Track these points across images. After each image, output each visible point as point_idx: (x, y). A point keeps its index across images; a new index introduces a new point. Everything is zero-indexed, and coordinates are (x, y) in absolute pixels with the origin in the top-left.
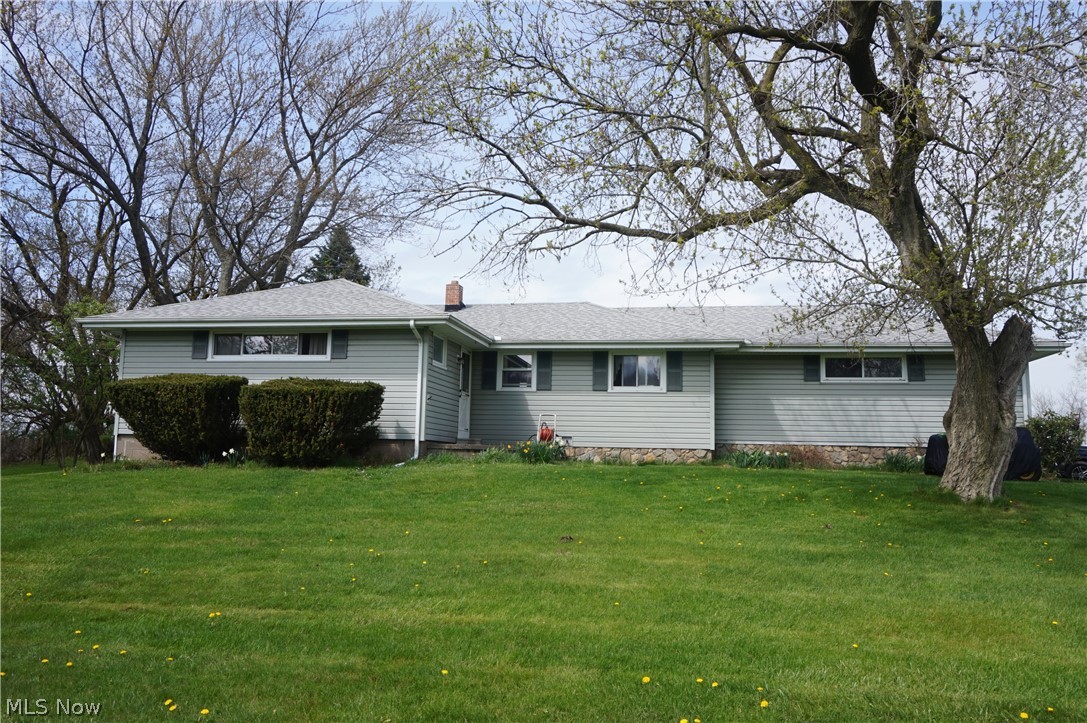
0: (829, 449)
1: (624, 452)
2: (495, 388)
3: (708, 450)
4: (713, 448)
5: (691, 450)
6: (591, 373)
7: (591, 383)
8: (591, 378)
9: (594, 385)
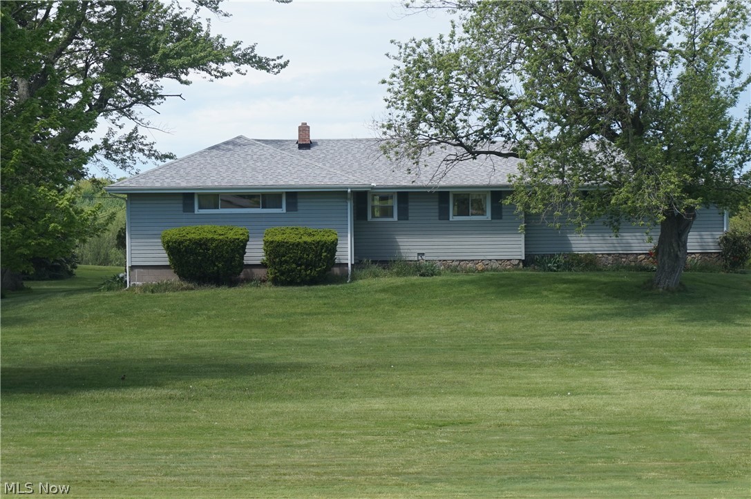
0: (600, 256)
1: (462, 263)
2: (367, 219)
3: (520, 260)
4: (524, 258)
5: (508, 260)
6: (437, 207)
7: (437, 214)
8: (437, 211)
9: (439, 216)
